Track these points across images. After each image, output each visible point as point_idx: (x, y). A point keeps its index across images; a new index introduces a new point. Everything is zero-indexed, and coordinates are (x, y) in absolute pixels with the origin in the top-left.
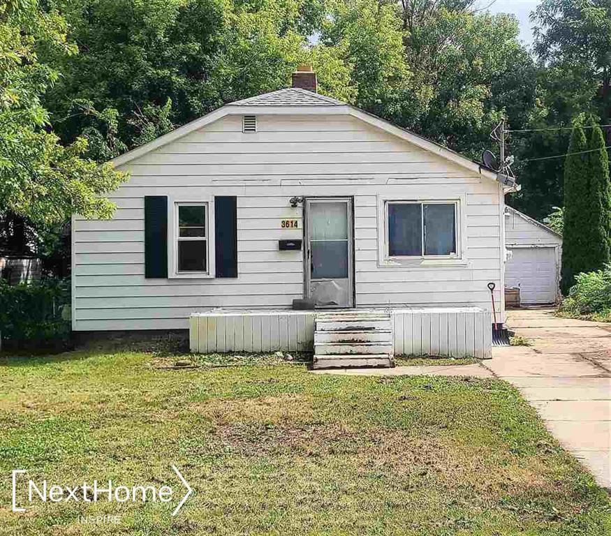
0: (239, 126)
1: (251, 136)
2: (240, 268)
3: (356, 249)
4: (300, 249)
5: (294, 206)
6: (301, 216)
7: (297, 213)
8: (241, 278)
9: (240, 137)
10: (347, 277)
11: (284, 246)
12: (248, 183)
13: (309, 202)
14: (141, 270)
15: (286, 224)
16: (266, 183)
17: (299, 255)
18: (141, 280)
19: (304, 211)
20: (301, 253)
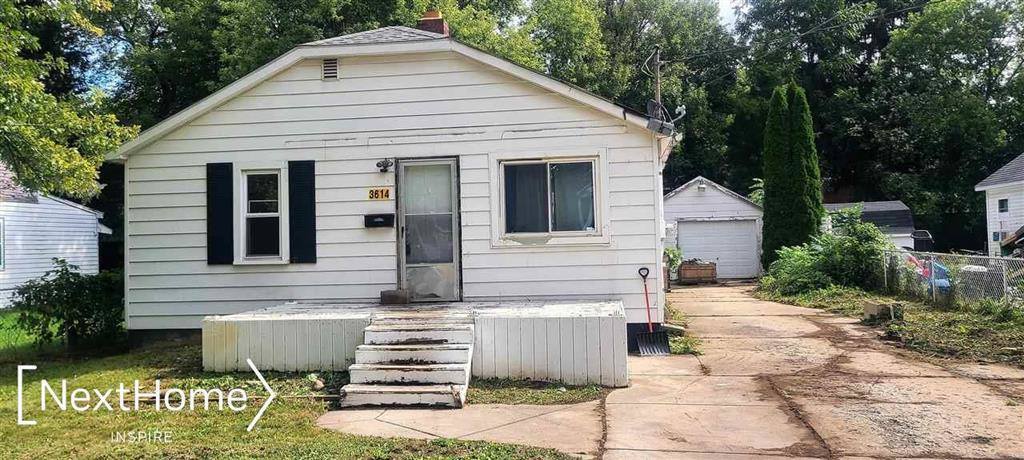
0: (318, 72)
1: (331, 85)
2: (320, 251)
3: (463, 224)
4: (392, 226)
5: (384, 171)
6: (393, 183)
7: (388, 181)
8: (320, 264)
9: (318, 86)
10: (452, 261)
11: (372, 222)
12: (328, 144)
13: (402, 165)
14: (203, 254)
15: (374, 195)
16: (351, 143)
17: (391, 234)
18: (204, 267)
19: (396, 176)
20: (393, 231)
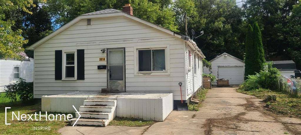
0: (86, 23)
1: (89, 27)
2: (86, 76)
3: (126, 68)
5: (104, 52)
6: (106, 56)
7: (105, 55)
8: (86, 80)
9: (85, 27)
10: (123, 80)
11: (100, 68)
12: (88, 44)
13: (109, 50)
14: (54, 77)
15: (101, 59)
16: (95, 44)
18: (54, 81)
19: (107, 54)
20: (106, 70)
